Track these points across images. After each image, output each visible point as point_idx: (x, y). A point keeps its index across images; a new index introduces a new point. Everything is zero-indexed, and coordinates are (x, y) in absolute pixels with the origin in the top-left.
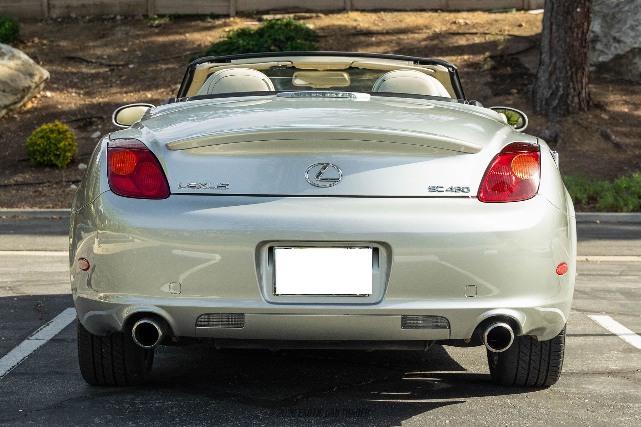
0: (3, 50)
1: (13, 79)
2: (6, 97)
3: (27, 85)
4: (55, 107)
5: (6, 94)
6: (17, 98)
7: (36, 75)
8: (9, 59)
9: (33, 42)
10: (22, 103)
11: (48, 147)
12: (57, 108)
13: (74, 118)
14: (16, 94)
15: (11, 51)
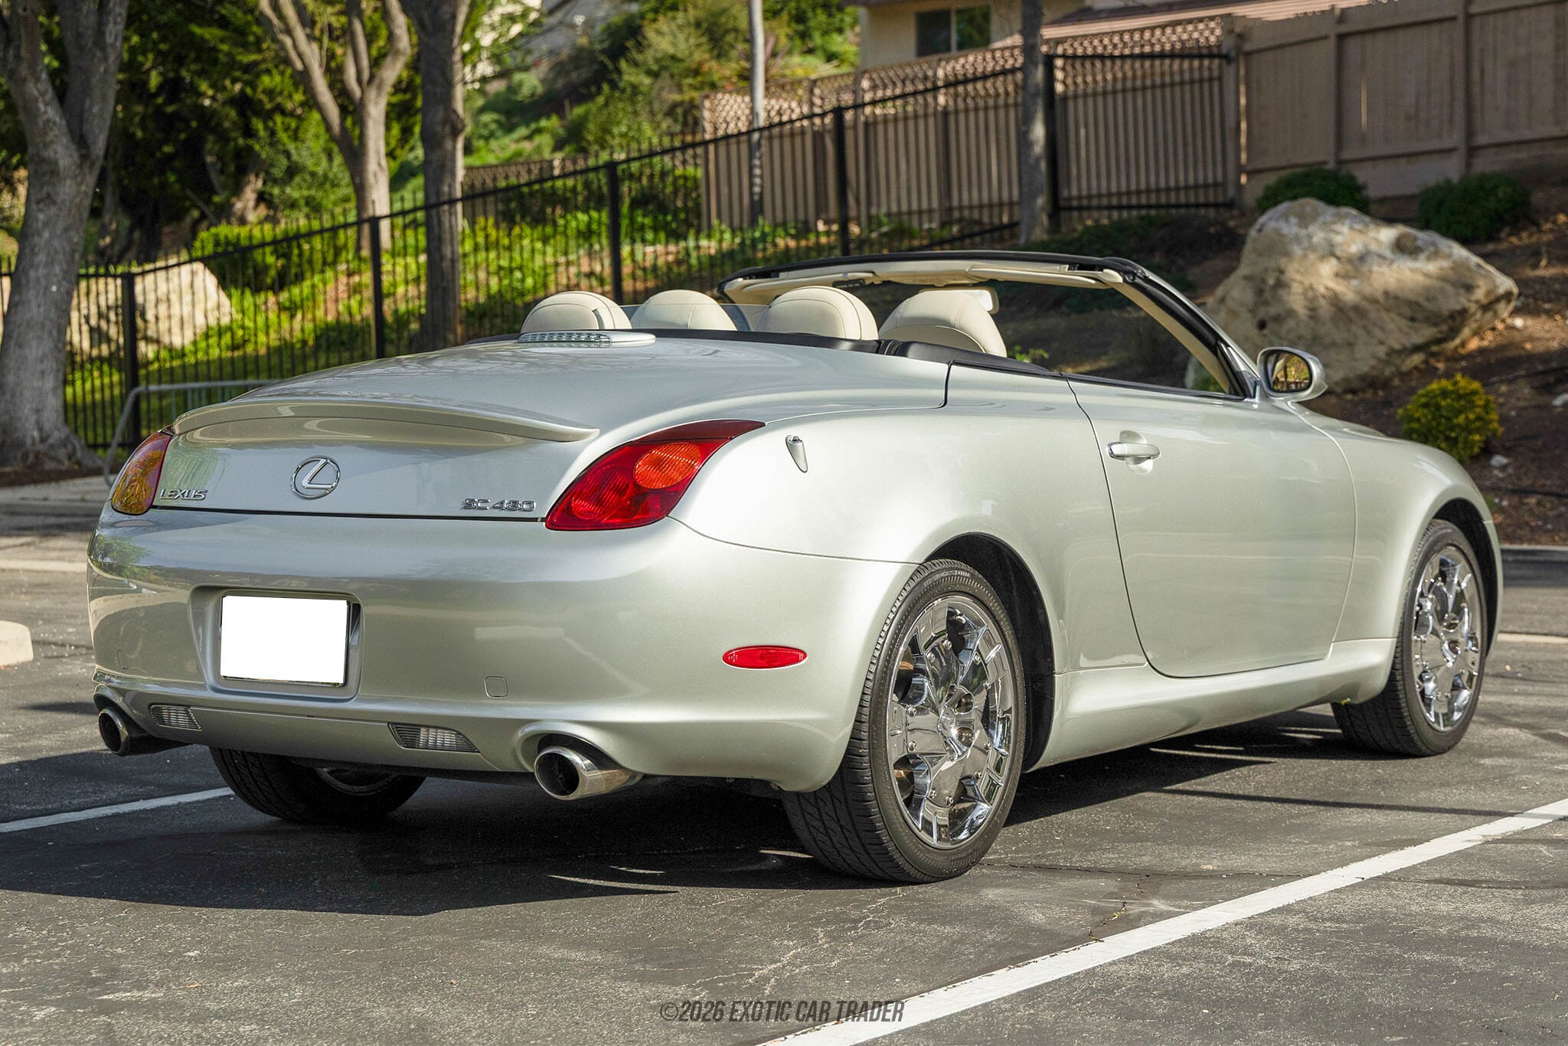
0: (1419, 243)
1: (1430, 295)
2: (1416, 330)
3: (1458, 307)
4: (1519, 346)
5: (1417, 325)
6: (1441, 332)
7: (1478, 287)
8: (1429, 259)
9: (1554, 222)
10: (1457, 341)
11: (1434, 423)
12: (1523, 348)
13: (1540, 368)
14: (1436, 325)
15: (1434, 244)
